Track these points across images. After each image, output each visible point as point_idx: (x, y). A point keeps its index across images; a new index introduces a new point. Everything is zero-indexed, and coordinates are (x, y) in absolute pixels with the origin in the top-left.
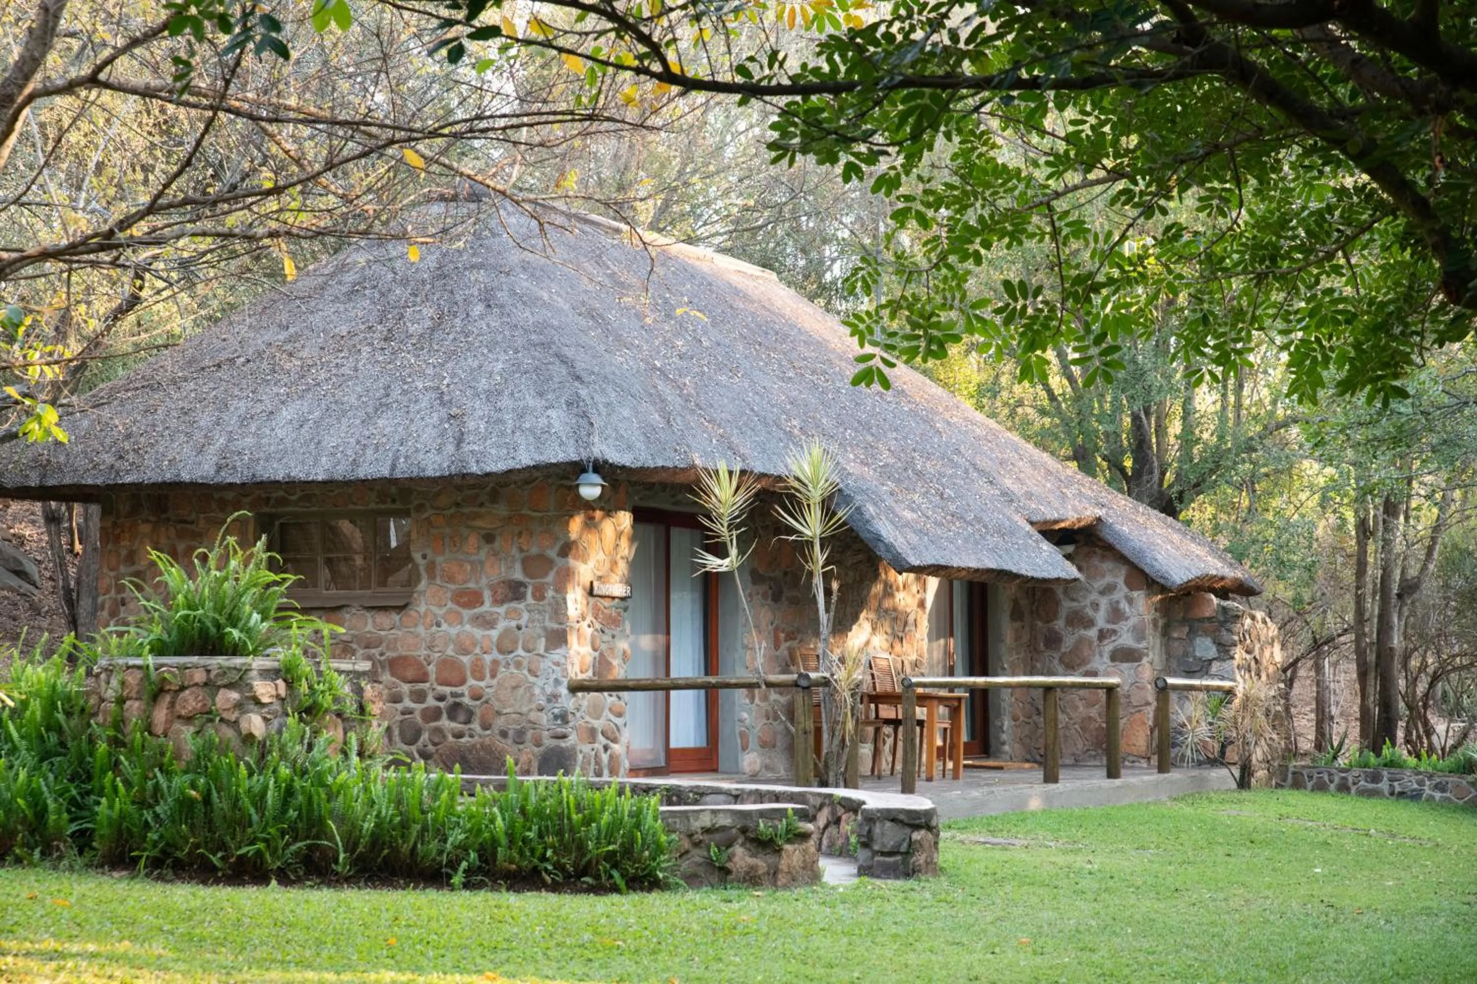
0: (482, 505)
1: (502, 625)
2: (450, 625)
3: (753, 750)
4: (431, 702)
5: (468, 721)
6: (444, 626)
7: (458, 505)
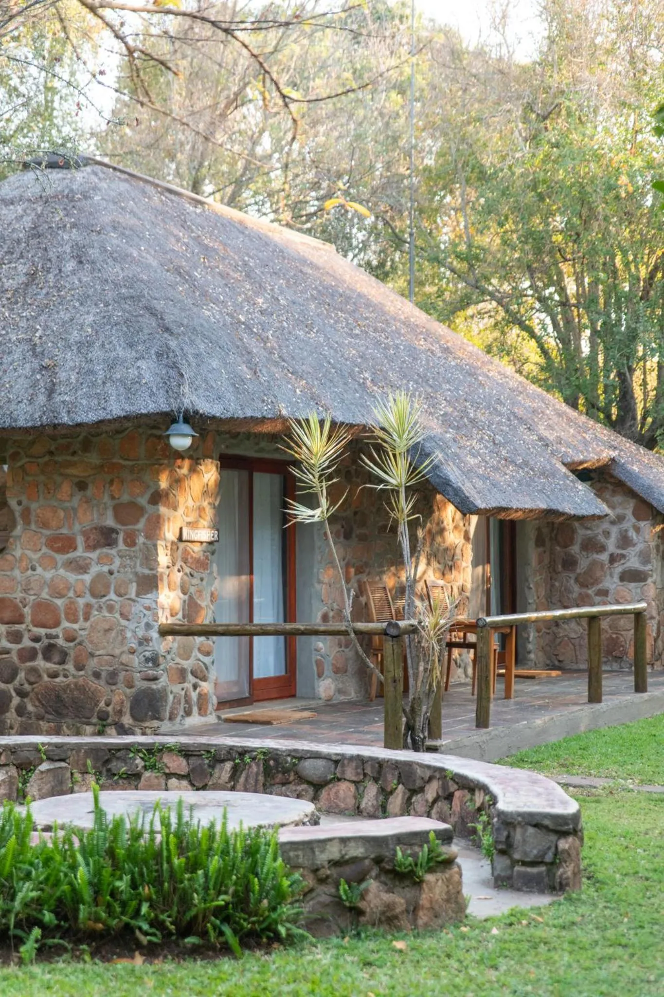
0: (74, 453)
1: (95, 569)
2: (45, 569)
3: (327, 677)
4: (27, 643)
5: (62, 662)
6: (39, 570)
7: (51, 453)
